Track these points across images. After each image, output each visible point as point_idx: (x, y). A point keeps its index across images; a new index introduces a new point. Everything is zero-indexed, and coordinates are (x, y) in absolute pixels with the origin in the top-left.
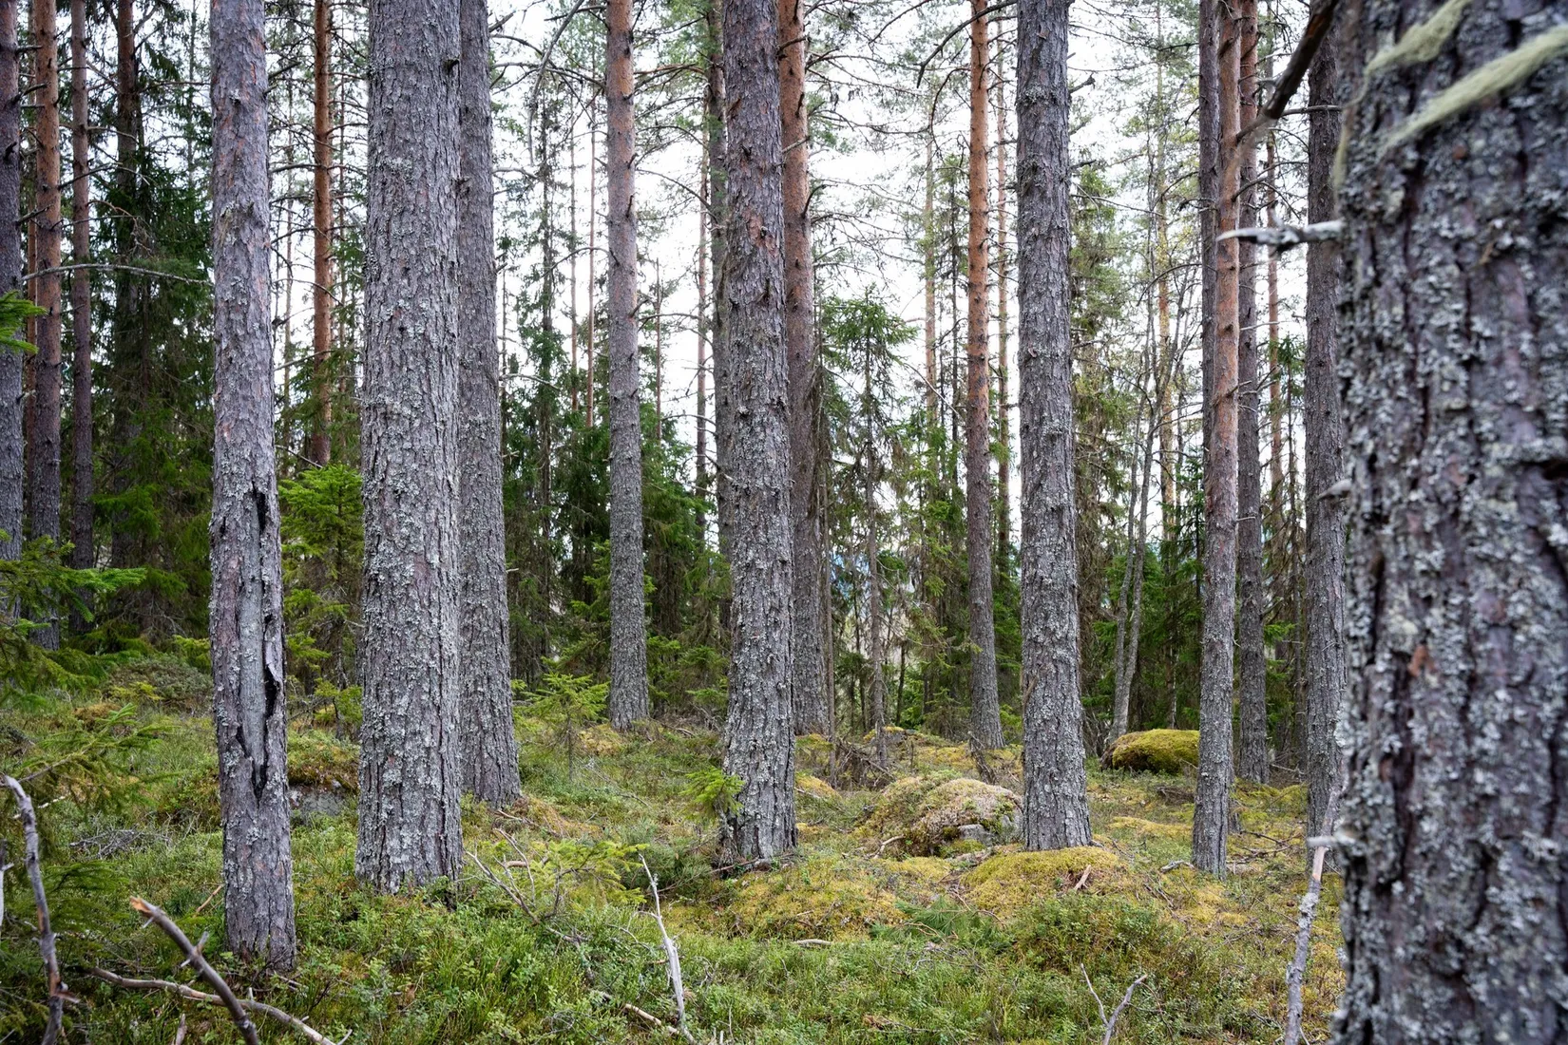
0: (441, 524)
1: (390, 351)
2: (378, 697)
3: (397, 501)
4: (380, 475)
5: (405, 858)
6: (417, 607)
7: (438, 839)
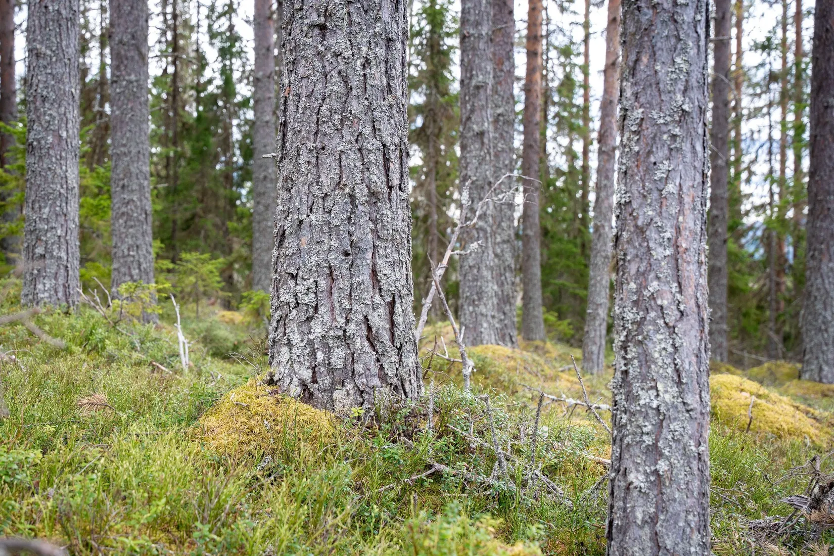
0: (68, 115)
1: (39, 19)
2: (33, 208)
3: (44, 101)
4: (34, 88)
5: (46, 295)
6: (54, 160)
7: (64, 286)
